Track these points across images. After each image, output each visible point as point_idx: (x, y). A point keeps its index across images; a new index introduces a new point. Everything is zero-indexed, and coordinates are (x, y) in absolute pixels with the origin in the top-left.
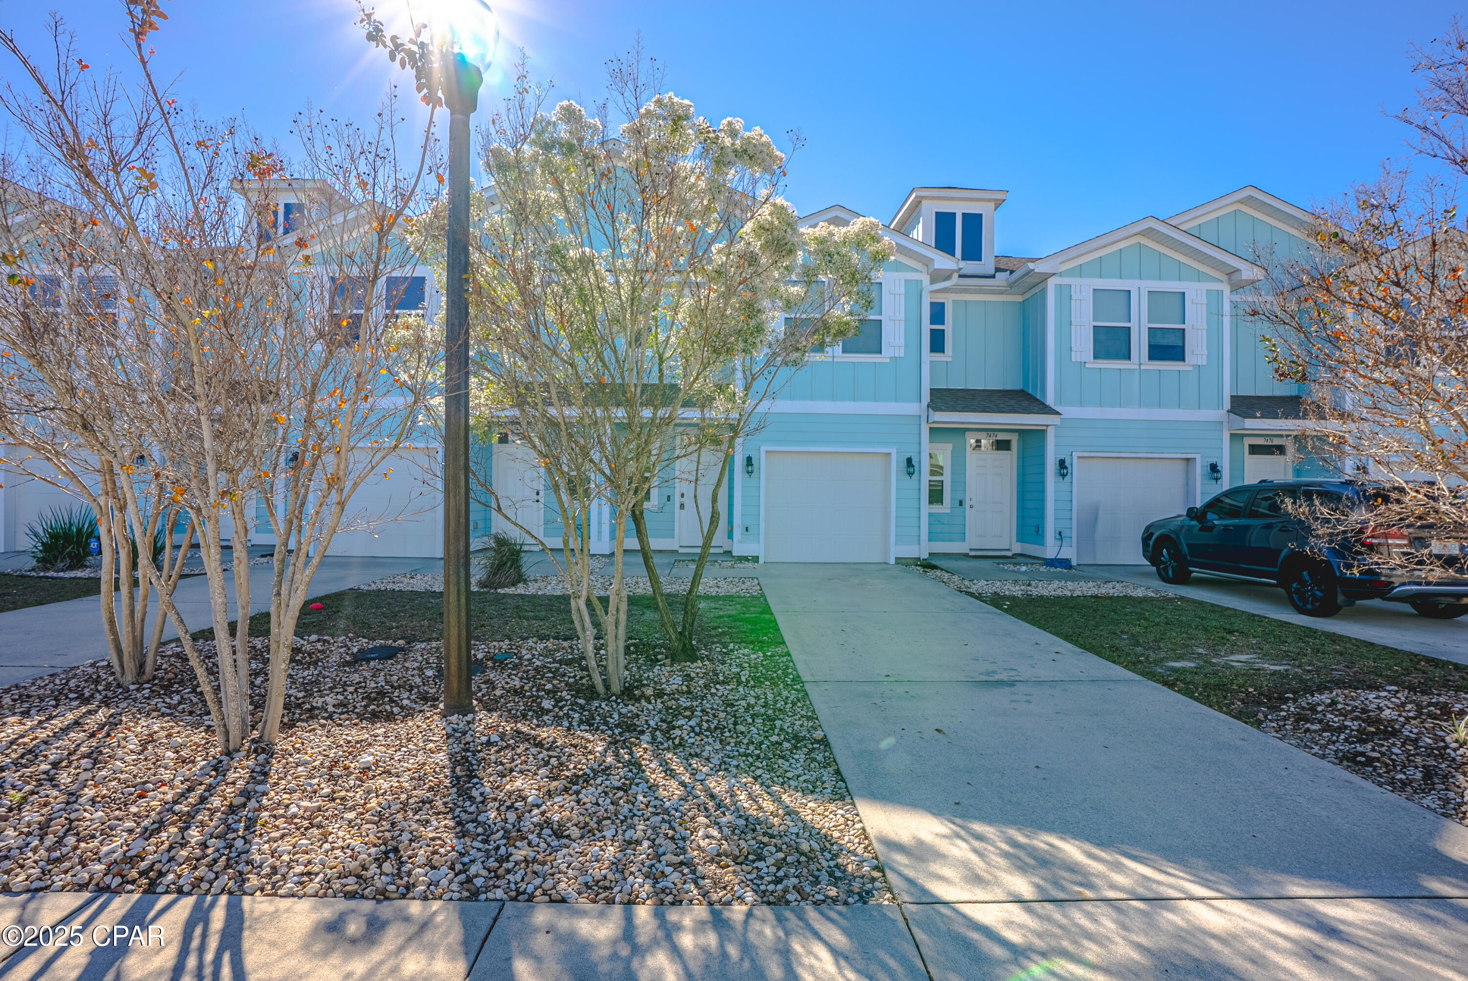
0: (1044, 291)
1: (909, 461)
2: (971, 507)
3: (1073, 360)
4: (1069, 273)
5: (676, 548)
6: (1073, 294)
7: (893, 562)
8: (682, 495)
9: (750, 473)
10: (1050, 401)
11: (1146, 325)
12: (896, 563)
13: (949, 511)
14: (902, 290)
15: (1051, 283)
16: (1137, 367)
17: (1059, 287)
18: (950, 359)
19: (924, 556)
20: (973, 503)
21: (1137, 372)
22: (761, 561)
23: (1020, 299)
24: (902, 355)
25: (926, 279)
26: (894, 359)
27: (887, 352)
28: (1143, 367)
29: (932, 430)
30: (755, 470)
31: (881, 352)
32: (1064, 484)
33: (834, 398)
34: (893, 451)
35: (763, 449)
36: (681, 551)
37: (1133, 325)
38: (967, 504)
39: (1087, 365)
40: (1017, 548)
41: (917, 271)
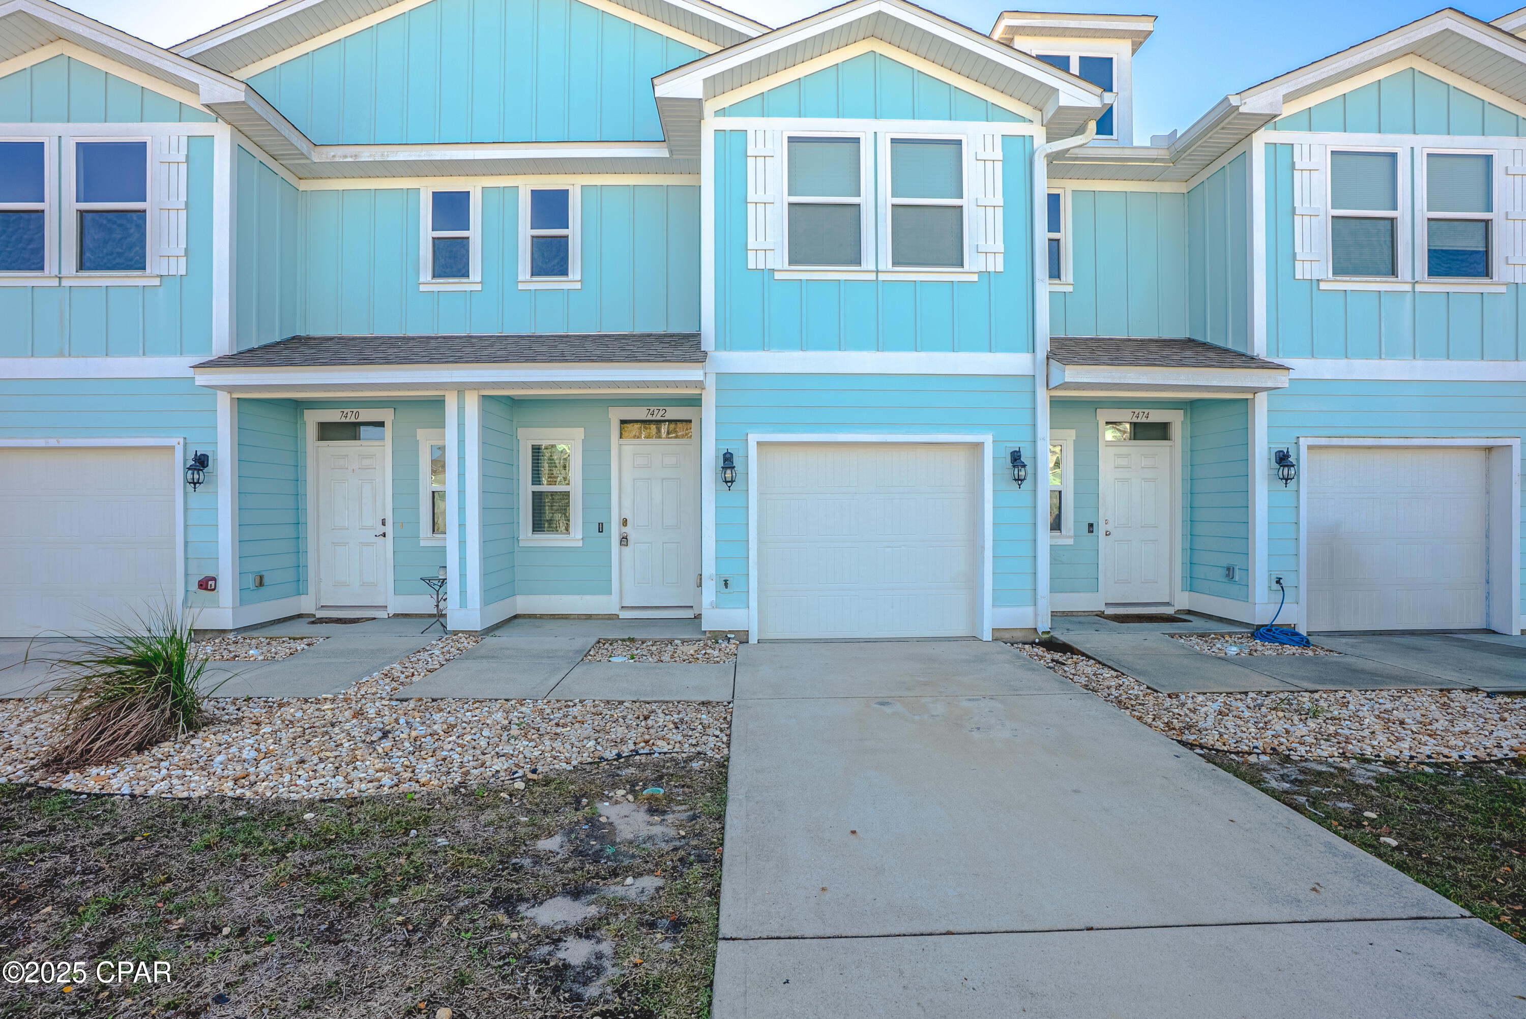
0: (1245, 158)
1: (1016, 458)
2: (1107, 534)
3: (1299, 276)
4: (1293, 123)
5: (615, 610)
6: (1297, 159)
7: (987, 636)
8: (625, 522)
9: (730, 482)
10: (1260, 346)
11: (1423, 213)
12: (995, 640)
13: (1070, 542)
14: (999, 155)
15: (1260, 140)
16: (1408, 288)
17: (1272, 147)
18: (1070, 289)
19: (1044, 624)
20: (1109, 527)
21: (1409, 297)
22: (753, 640)
23: (1182, 188)
24: (1000, 268)
25: (1038, 133)
26: (985, 274)
27: (973, 263)
28: (1419, 288)
29: (1055, 403)
30: (739, 478)
31: (962, 265)
32: (1285, 493)
33: (879, 347)
34: (987, 439)
35: (753, 439)
36: (624, 615)
37: (1402, 214)
38: (1101, 529)
39: (1323, 286)
40: (1183, 601)
41: (1023, 119)
